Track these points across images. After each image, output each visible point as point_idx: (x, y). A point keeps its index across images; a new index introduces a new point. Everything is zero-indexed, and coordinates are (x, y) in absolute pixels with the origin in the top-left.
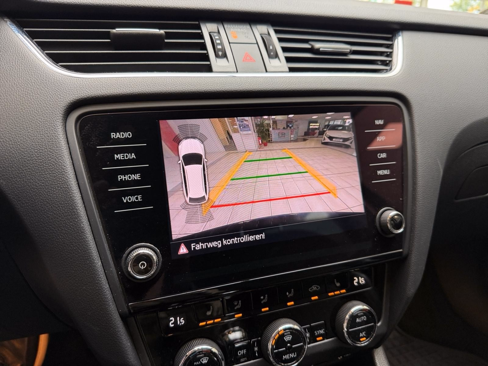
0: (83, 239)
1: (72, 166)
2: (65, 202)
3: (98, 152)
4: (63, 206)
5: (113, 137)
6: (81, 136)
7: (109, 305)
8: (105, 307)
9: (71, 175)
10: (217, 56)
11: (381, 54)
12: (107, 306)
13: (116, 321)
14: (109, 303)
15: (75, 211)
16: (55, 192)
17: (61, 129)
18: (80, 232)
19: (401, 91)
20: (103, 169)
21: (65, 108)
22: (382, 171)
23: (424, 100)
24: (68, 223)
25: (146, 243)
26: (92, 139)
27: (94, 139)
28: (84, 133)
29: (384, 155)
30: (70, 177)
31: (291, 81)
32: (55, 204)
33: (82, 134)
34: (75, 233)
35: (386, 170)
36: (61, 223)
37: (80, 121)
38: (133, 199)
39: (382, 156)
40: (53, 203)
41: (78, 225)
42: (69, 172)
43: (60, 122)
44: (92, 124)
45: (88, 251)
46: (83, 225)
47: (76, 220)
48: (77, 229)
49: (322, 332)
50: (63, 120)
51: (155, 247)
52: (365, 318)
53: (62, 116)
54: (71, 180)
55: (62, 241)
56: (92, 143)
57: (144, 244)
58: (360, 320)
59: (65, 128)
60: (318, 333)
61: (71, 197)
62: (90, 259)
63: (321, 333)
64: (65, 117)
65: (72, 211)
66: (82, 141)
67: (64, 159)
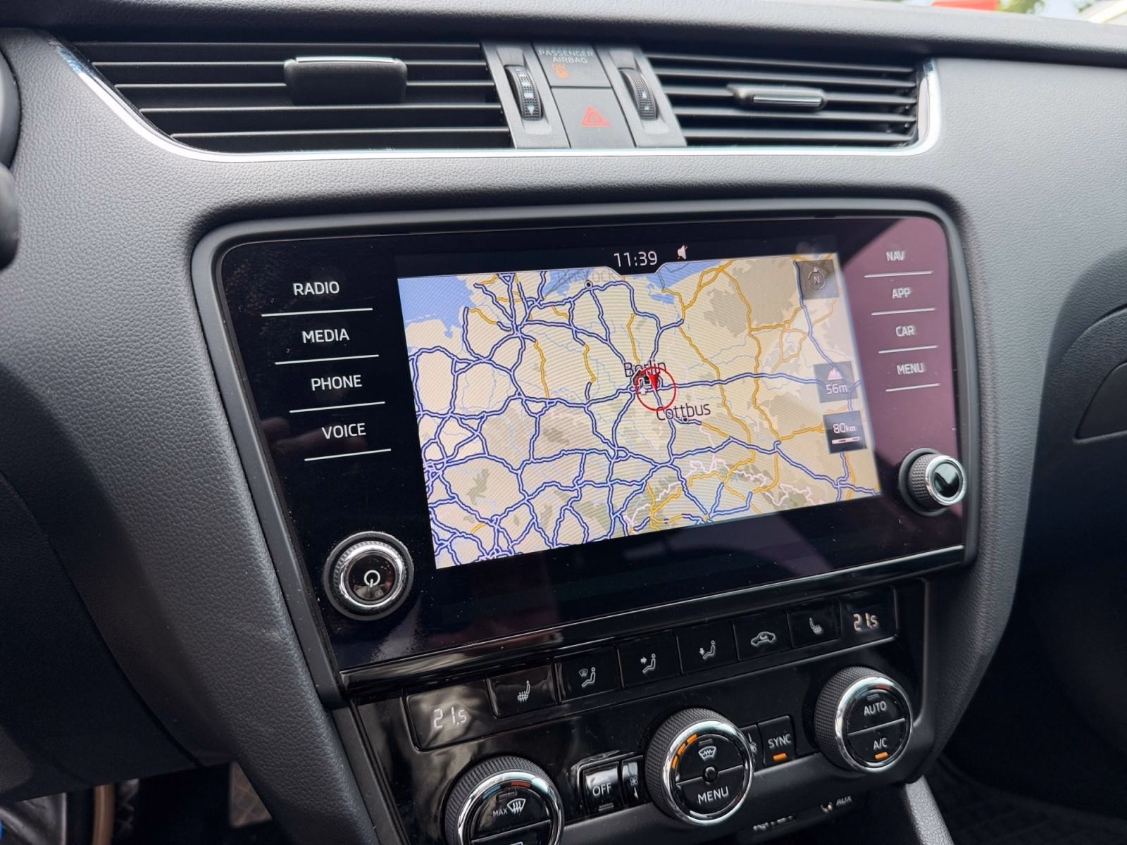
0: (233, 520)
1: (207, 355)
2: (192, 435)
3: (266, 326)
4: (187, 446)
5: (298, 292)
6: (225, 289)
7: (296, 673)
8: (287, 678)
9: (205, 377)
10: (524, 115)
11: (892, 108)
12: (291, 675)
13: (312, 711)
14: (296, 669)
15: (216, 457)
16: (169, 415)
17: (181, 273)
18: (227, 505)
19: (943, 185)
20: (277, 363)
21: (189, 227)
22: (908, 367)
23: (994, 206)
24: (199, 484)
25: (377, 531)
26: (251, 298)
27: (255, 296)
28: (232, 284)
29: (909, 331)
30: (204, 379)
31: (694, 165)
32: (171, 442)
33: (228, 285)
34: (216, 507)
35: (917, 364)
36: (184, 485)
37: (223, 257)
38: (345, 431)
39: (906, 332)
40: (165, 439)
41: (222, 489)
42: (201, 369)
43: (178, 258)
44: (249, 265)
45: (245, 547)
46: (235, 487)
47: (219, 478)
48: (222, 498)
49: (785, 740)
50: (186, 255)
51: (397, 540)
52: (883, 707)
53: (182, 244)
54: (205, 386)
55: (187, 526)
56: (252, 306)
57: (372, 532)
58: (873, 710)
59: (189, 272)
60: (777, 744)
61: (205, 425)
62: (250, 567)
63: (782, 743)
64: (188, 249)
65: (209, 456)
66: (229, 301)
67: (190, 339)
